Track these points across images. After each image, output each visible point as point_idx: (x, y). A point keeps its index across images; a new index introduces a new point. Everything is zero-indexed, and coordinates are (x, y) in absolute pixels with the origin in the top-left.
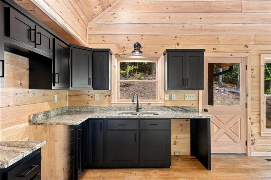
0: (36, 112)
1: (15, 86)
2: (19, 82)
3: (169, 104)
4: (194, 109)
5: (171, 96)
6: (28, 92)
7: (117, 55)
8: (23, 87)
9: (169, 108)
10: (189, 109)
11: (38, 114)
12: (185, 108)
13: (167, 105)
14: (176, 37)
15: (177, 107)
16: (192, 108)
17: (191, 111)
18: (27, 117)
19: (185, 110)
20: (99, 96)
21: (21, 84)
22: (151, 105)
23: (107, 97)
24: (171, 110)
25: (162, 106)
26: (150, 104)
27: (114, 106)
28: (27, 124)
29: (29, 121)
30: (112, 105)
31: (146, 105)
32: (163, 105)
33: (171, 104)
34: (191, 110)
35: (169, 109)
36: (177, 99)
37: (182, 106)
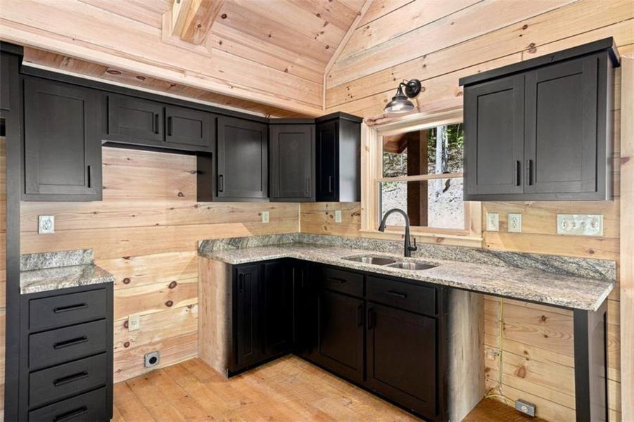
0: (214, 237)
1: (169, 197)
2: (177, 192)
3: (498, 244)
4: (597, 271)
5: (504, 220)
6: (196, 206)
7: (371, 120)
8: (188, 198)
9: (497, 255)
10: (572, 268)
11: (214, 241)
12: (556, 264)
13: (493, 248)
14: (525, 27)
15: (524, 255)
16: (583, 263)
17: (580, 276)
18: (193, 244)
19: (556, 268)
20: (343, 215)
21: (180, 195)
22: (445, 242)
23: (356, 218)
24: (502, 263)
25: (473, 249)
26: (443, 239)
27: (365, 238)
28: (194, 253)
29: (198, 250)
30: (363, 235)
31: (433, 241)
32: (479, 246)
33: (505, 246)
34: (583, 272)
35: (495, 260)
36: (527, 230)
37: (542, 252)
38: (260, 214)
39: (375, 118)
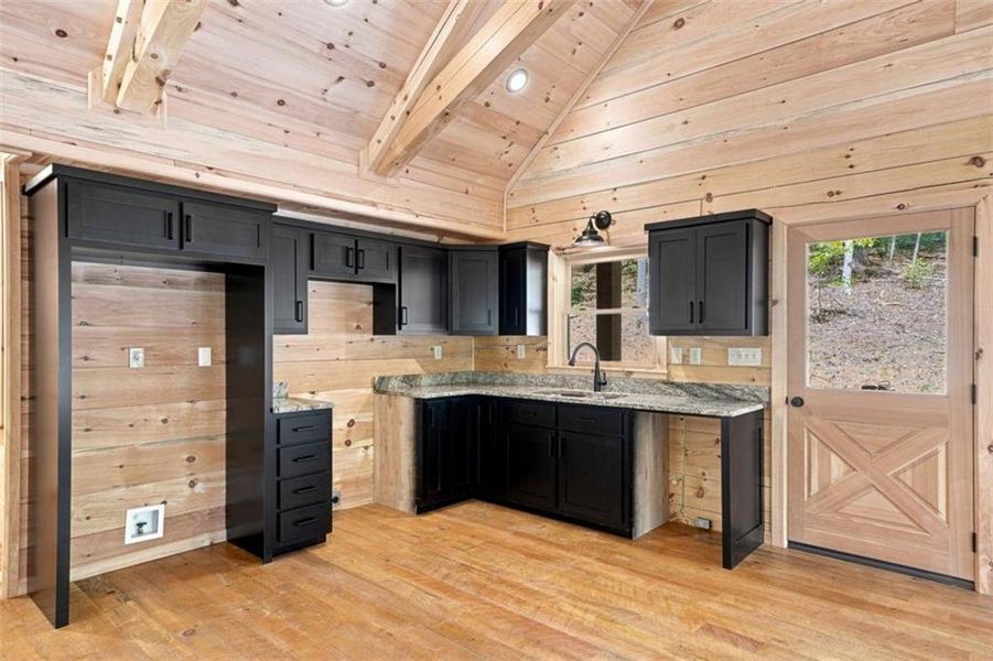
0: (388, 374)
1: (349, 331)
2: (355, 325)
3: (680, 376)
4: (755, 396)
5: (685, 353)
6: (372, 340)
7: (559, 249)
8: (364, 332)
9: (679, 386)
10: (738, 394)
11: (389, 378)
12: (726, 391)
13: (676, 380)
14: (704, 178)
15: (702, 385)
16: (747, 390)
17: (744, 400)
18: (369, 380)
19: (726, 394)
20: (527, 350)
21: (358, 327)
22: (633, 376)
23: (541, 353)
24: (684, 394)
25: (659, 381)
26: (631, 372)
27: (553, 375)
28: (370, 391)
29: (374, 387)
30: (550, 372)
31: (621, 375)
32: (664, 378)
33: (688, 377)
34: (746, 397)
35: (679, 391)
36: (706, 362)
37: (717, 382)
38: (432, 349)
39: (564, 246)
